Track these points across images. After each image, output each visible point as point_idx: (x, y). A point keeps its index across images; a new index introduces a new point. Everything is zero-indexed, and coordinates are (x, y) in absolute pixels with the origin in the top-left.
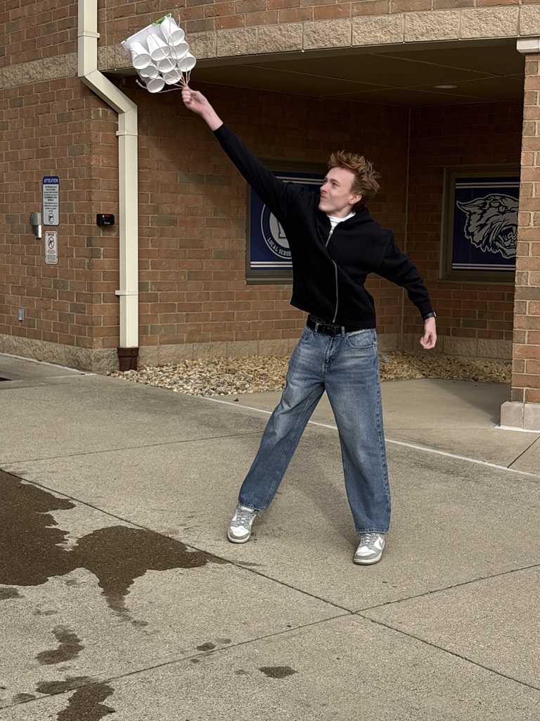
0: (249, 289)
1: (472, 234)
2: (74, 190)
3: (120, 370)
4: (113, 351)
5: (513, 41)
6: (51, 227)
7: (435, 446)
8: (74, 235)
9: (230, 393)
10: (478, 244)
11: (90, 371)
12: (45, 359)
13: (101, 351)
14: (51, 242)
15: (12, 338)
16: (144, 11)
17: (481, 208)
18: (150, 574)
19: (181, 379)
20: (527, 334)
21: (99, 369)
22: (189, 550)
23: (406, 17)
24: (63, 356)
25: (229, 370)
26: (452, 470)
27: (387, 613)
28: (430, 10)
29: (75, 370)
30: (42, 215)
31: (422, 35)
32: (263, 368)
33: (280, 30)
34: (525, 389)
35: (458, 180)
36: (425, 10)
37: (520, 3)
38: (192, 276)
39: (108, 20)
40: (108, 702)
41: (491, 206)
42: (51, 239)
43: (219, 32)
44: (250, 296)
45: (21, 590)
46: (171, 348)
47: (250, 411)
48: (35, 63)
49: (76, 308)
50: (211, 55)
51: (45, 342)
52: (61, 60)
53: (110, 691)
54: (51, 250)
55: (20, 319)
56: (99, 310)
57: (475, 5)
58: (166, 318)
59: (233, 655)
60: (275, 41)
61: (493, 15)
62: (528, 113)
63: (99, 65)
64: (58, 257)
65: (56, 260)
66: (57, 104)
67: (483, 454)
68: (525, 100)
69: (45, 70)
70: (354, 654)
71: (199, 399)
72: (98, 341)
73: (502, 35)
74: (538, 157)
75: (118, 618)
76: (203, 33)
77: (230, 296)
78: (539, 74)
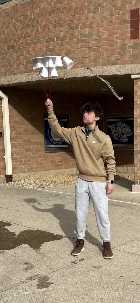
0: (46, 154)
1: (113, 135)
3: (7, 182)
4: (4, 176)
5: (130, 75)
7: (115, 199)
9: (45, 187)
10: (115, 138)
16: (10, 66)
17: (115, 127)
18: (46, 243)
19: (28, 184)
20: (138, 164)
22: (54, 235)
23: (97, 68)
25: (43, 180)
26: (123, 206)
27: (122, 247)
28: (104, 65)
31: (102, 73)
32: (54, 179)
34: (139, 180)
35: (108, 119)
37: (132, 63)
38: (28, 151)
40: (50, 281)
41: (118, 126)
44: (46, 157)
45: (6, 251)
46: (22, 174)
47: (54, 192)
50: (34, 80)
53: (49, 278)
57: (118, 64)
58: (20, 165)
59: (82, 264)
61: (124, 67)
62: (136, 97)
67: (130, 200)
68: (135, 93)
70: (118, 260)
71: (36, 190)
73: (127, 73)
74: (139, 110)
75: (41, 256)
76: (31, 73)
77: (40, 157)
78: (138, 85)
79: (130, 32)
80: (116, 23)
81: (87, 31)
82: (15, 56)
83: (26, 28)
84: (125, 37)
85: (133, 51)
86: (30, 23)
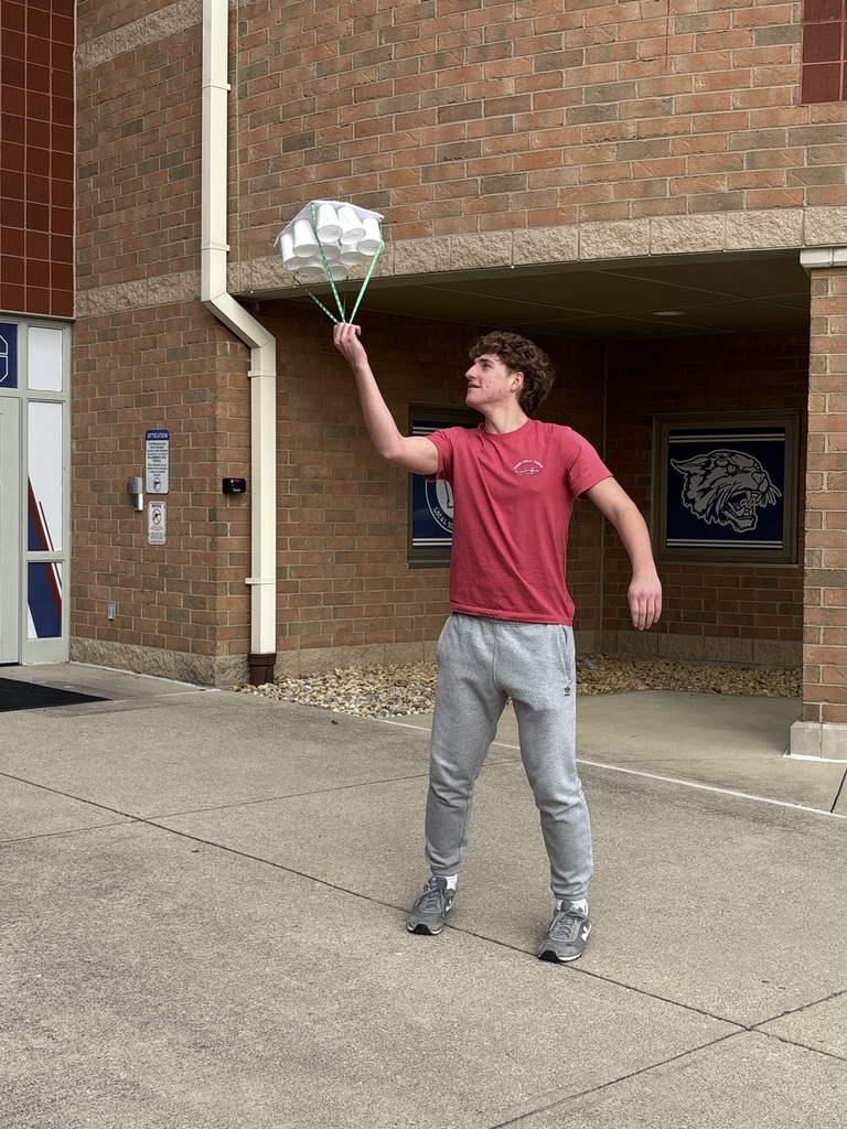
0: (412, 574)
1: (693, 501)
2: (191, 447)
3: (251, 684)
4: (240, 659)
5: (796, 253)
6: (157, 496)
8: (191, 506)
10: (701, 514)
11: (213, 685)
12: (146, 671)
13: (227, 658)
14: (156, 515)
15: (96, 643)
17: (703, 468)
20: (822, 632)
21: (224, 683)
23: (653, 223)
24: (173, 666)
25: (399, 682)
27: (793, 1026)
28: (684, 213)
29: (190, 685)
30: (144, 481)
31: (674, 246)
33: (482, 240)
34: (821, 704)
35: (673, 433)
36: (678, 214)
37: (805, 205)
38: (341, 557)
39: (242, 228)
41: (716, 466)
42: (157, 512)
43: (398, 243)
44: (413, 583)
46: (315, 653)
48: (135, 284)
49: (191, 602)
50: (386, 273)
51: (146, 648)
52: (174, 280)
54: (157, 524)
55: (110, 617)
56: (226, 604)
57: (745, 207)
58: (308, 614)
60: (474, 255)
61: (768, 220)
63: (229, 285)
64: (167, 535)
65: (164, 540)
66: (167, 336)
67: (788, 794)
68: (812, 327)
69: (150, 293)
71: (371, 721)
72: (222, 645)
73: (781, 245)
74: (830, 401)
77: (388, 583)
78: (830, 295)
79: (799, 76)
80: (739, 39)
81: (615, 71)
82: (313, 177)
83: (365, 64)
84: (779, 95)
85: (813, 155)
86: (380, 44)
